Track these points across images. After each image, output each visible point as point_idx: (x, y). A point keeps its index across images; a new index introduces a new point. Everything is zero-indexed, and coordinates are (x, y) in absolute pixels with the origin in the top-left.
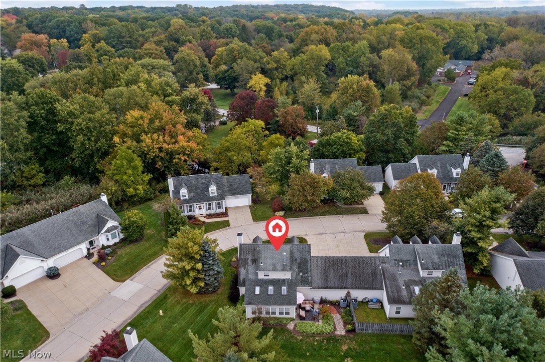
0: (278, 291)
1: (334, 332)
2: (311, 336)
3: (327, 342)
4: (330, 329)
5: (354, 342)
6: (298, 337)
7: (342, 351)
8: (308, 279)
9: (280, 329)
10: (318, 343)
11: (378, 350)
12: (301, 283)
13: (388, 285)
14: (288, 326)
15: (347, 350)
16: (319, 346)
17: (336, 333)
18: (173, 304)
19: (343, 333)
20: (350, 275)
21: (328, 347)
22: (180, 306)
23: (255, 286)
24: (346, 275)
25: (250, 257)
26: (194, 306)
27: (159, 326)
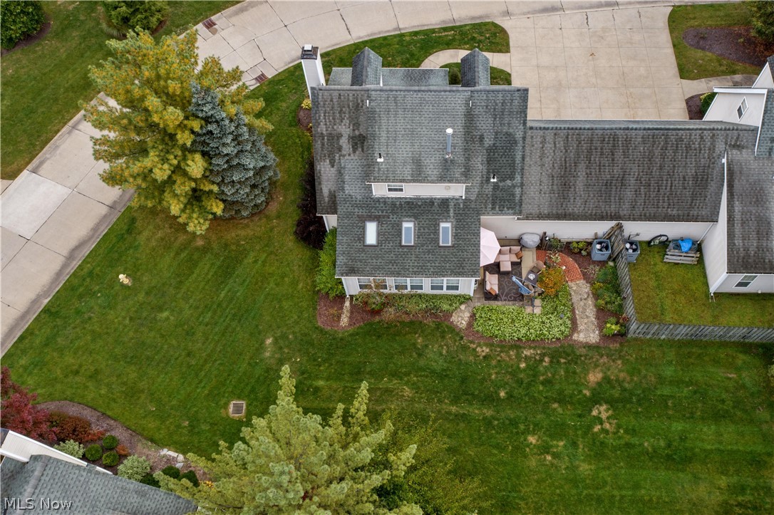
0: (428, 235)
1: (571, 335)
2: (512, 347)
3: (551, 362)
4: (563, 328)
5: (619, 362)
6: (479, 349)
7: (587, 387)
8: (513, 195)
9: (433, 325)
10: (528, 366)
11: (677, 383)
12: (494, 204)
13: (738, 216)
14: (454, 318)
15: (599, 384)
16: (531, 373)
17: (575, 337)
18: (154, 249)
19: (593, 337)
20: (633, 181)
21: (553, 376)
22: (172, 255)
23: (363, 220)
24: (623, 181)
25: (345, 130)
26: (209, 255)
27: (124, 318)
